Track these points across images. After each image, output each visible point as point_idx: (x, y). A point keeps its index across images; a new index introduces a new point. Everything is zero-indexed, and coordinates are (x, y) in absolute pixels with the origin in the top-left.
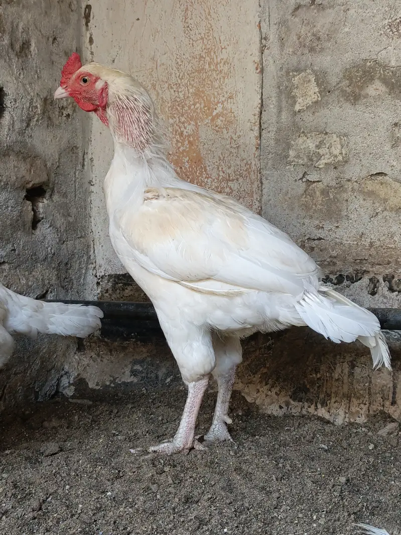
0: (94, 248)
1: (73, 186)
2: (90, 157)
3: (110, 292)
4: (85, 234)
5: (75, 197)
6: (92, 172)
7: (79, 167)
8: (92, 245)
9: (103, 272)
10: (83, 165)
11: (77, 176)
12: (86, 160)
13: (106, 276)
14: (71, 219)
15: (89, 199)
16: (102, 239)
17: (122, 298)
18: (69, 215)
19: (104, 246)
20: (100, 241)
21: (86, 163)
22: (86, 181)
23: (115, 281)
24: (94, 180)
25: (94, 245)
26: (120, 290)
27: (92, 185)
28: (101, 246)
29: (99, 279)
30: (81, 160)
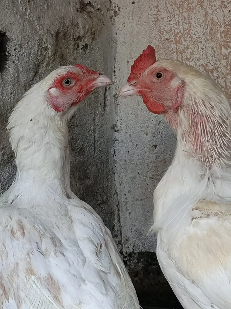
0: (119, 215)
1: (93, 136)
2: (114, 93)
3: (141, 276)
4: (107, 198)
5: (95, 150)
6: (116, 112)
7: (100, 109)
8: (116, 212)
9: (131, 247)
10: (105, 106)
11: (97, 123)
12: (108, 98)
13: (135, 254)
14: (88, 182)
15: (112, 151)
16: (130, 203)
17: (157, 285)
18: (87, 177)
19: (133, 214)
20: (128, 206)
21: (108, 103)
22: (110, 126)
23: (147, 261)
24: (118, 124)
25: (119, 210)
26: (153, 274)
27: (115, 131)
28: (128, 212)
29: (125, 257)
30: (101, 100)
